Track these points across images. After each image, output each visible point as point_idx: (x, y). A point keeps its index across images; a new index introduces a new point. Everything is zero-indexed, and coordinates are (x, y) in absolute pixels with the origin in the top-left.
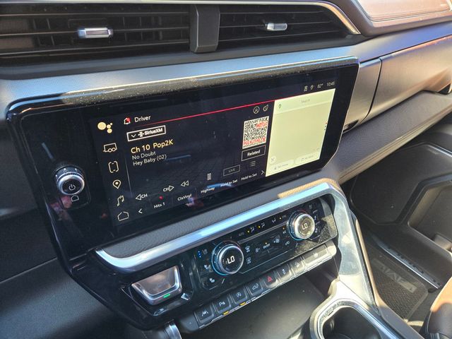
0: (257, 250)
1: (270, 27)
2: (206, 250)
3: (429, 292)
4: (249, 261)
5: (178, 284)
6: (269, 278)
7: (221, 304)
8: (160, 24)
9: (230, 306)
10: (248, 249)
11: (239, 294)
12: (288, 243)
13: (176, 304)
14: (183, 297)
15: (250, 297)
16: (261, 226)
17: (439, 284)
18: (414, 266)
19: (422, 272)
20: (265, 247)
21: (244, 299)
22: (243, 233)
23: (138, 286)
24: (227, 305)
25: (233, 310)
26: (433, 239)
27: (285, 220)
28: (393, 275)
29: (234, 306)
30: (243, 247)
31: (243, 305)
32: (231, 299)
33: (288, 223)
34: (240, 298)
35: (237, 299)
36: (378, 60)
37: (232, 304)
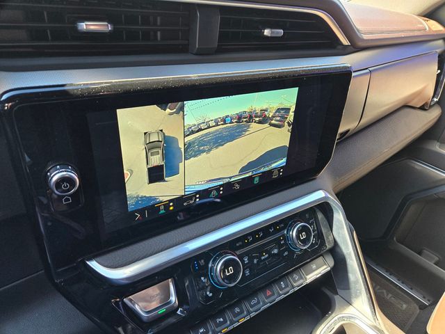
0: (255, 261)
1: (267, 32)
2: (202, 261)
3: (420, 309)
4: (247, 273)
5: (173, 298)
6: (268, 291)
7: (218, 320)
8: (159, 23)
9: (228, 322)
10: (246, 260)
11: (237, 310)
12: (286, 253)
13: (172, 320)
14: (178, 312)
15: (249, 313)
16: (259, 235)
17: (429, 300)
18: (403, 283)
19: (411, 289)
20: (263, 258)
21: (243, 315)
22: (241, 243)
23: (131, 300)
24: (225, 321)
25: (231, 327)
26: (420, 253)
27: (283, 229)
28: (383, 293)
29: (232, 323)
30: (241, 257)
31: (242, 321)
32: (229, 315)
33: (285, 232)
34: (239, 314)
35: (236, 315)
36: (367, 71)
37: (230, 320)
